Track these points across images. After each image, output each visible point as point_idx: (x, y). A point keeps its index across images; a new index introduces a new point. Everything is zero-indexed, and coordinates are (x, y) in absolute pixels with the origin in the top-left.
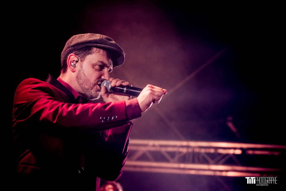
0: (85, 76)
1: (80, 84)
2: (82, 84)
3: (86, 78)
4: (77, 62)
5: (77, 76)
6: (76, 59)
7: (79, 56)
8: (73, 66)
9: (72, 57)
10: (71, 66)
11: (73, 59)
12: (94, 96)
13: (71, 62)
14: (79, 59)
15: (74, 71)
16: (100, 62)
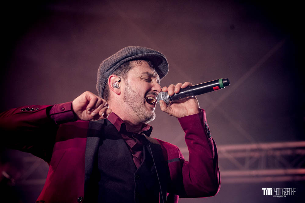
0: (134, 92)
1: (130, 105)
2: (132, 103)
3: (135, 94)
4: (119, 81)
5: (125, 97)
6: (118, 79)
7: (120, 75)
8: (117, 88)
9: (112, 78)
10: (114, 88)
11: (114, 80)
12: (148, 116)
13: (112, 84)
14: (121, 78)
15: (119, 92)
16: (145, 73)
